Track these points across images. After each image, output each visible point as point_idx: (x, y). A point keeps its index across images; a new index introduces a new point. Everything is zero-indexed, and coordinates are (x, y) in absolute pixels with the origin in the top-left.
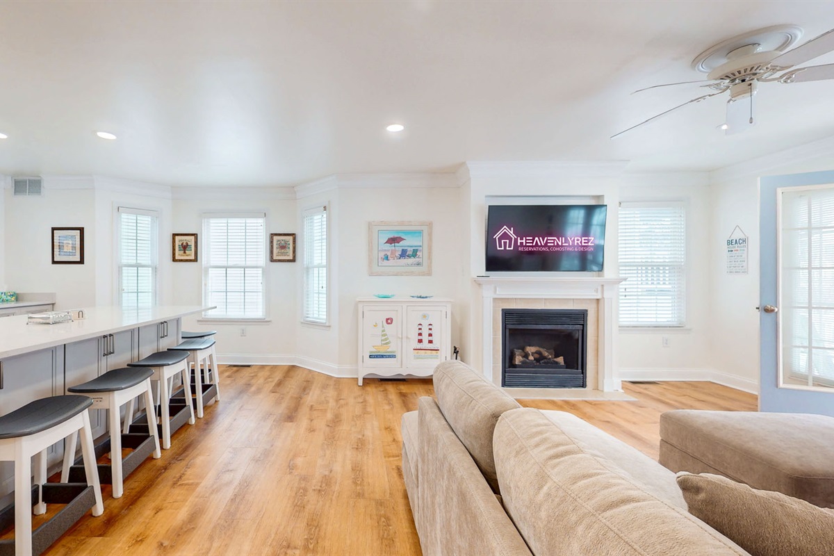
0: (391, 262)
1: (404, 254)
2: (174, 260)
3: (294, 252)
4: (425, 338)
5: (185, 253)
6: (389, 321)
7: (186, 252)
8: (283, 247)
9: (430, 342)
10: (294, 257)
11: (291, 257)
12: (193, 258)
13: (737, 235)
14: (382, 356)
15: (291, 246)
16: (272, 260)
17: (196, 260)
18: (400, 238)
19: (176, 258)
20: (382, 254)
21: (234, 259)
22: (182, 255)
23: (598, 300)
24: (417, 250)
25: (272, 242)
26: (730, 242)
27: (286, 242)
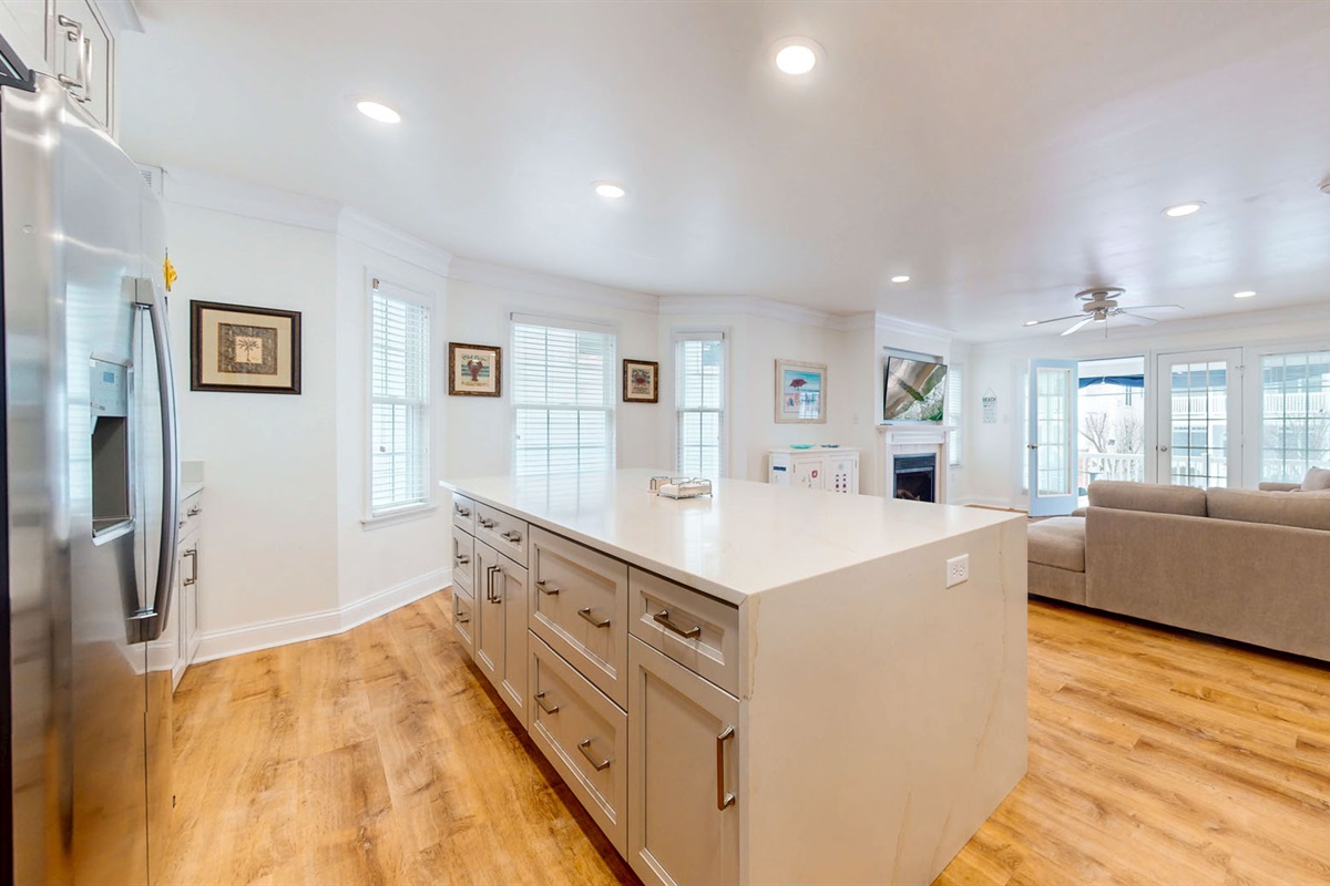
2: (452, 391)
3: (656, 388)
4: (841, 484)
5: (475, 379)
6: (815, 474)
7: (478, 378)
8: (640, 380)
10: (656, 395)
11: (651, 397)
12: (492, 389)
13: (989, 396)
15: (652, 380)
16: (626, 399)
17: (498, 393)
18: (803, 380)
19: (457, 389)
20: (787, 398)
21: (562, 395)
22: (467, 384)
23: (941, 445)
25: (625, 372)
26: (985, 400)
27: (645, 373)
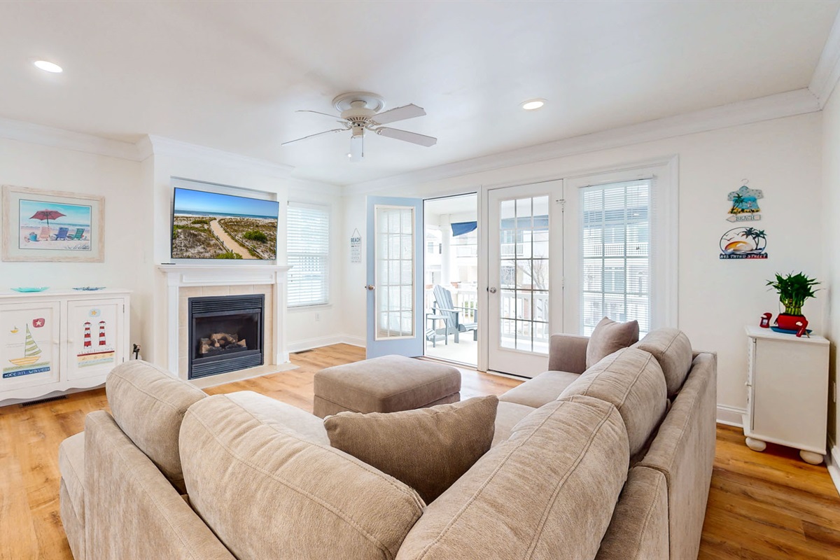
0: (42, 244)
1: (62, 234)
4: (95, 339)
6: (38, 323)
9: (102, 343)
13: (356, 235)
14: (27, 372)
18: (56, 212)
23: (272, 286)
24: (83, 231)
26: (352, 240)
